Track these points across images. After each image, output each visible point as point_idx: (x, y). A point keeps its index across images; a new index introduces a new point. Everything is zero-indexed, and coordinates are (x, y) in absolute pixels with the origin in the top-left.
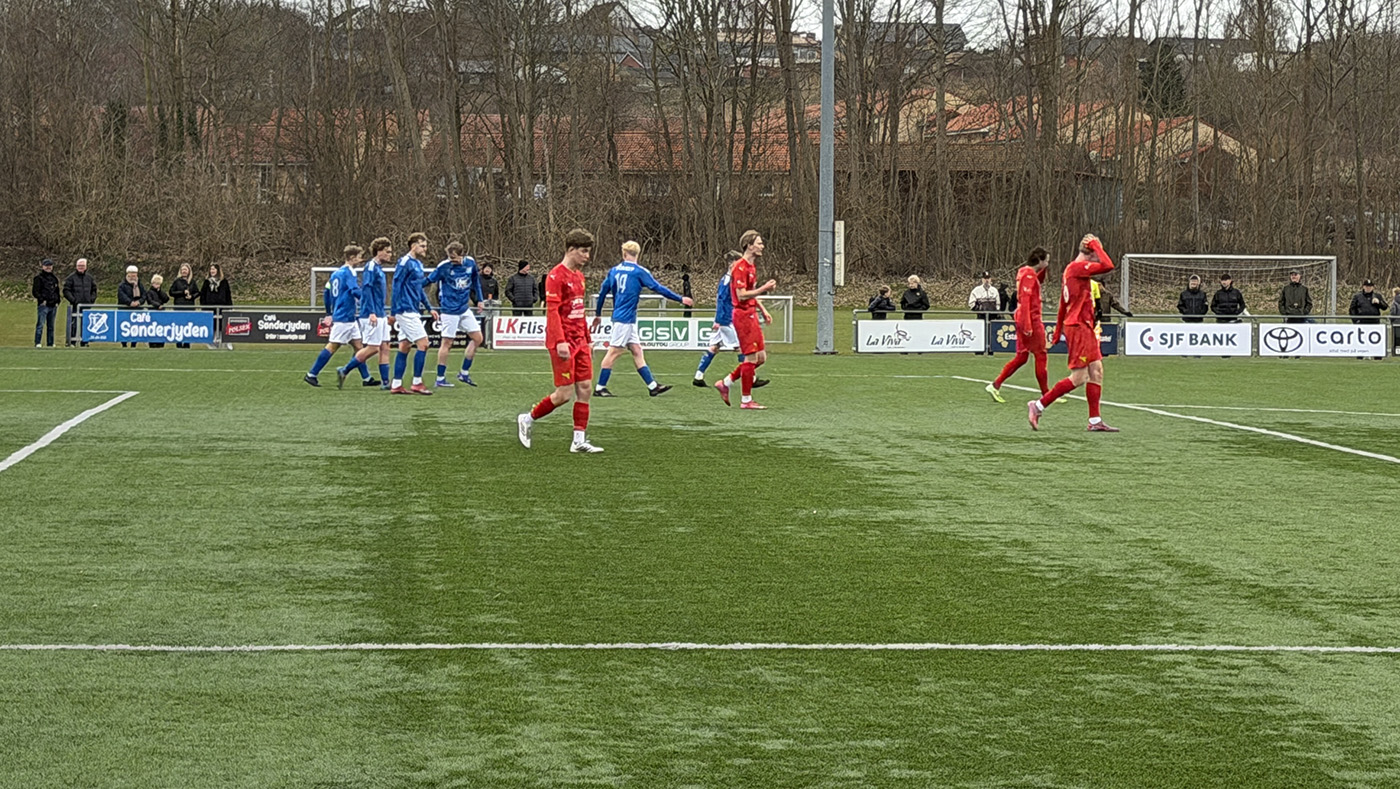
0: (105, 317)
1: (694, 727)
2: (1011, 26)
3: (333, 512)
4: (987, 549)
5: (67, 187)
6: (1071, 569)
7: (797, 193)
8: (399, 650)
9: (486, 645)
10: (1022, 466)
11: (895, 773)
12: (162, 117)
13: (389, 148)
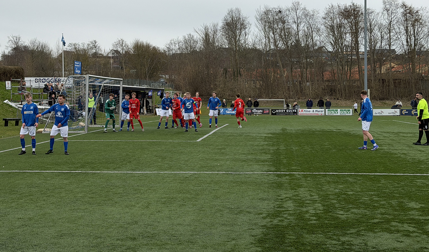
0: (223, 110)
1: (334, 189)
2: (405, 49)
3: (265, 147)
4: (397, 155)
5: (216, 85)
6: (415, 159)
7: (360, 83)
8: (277, 174)
9: (294, 173)
10: (406, 138)
11: (375, 199)
12: (234, 71)
13: (278, 76)
